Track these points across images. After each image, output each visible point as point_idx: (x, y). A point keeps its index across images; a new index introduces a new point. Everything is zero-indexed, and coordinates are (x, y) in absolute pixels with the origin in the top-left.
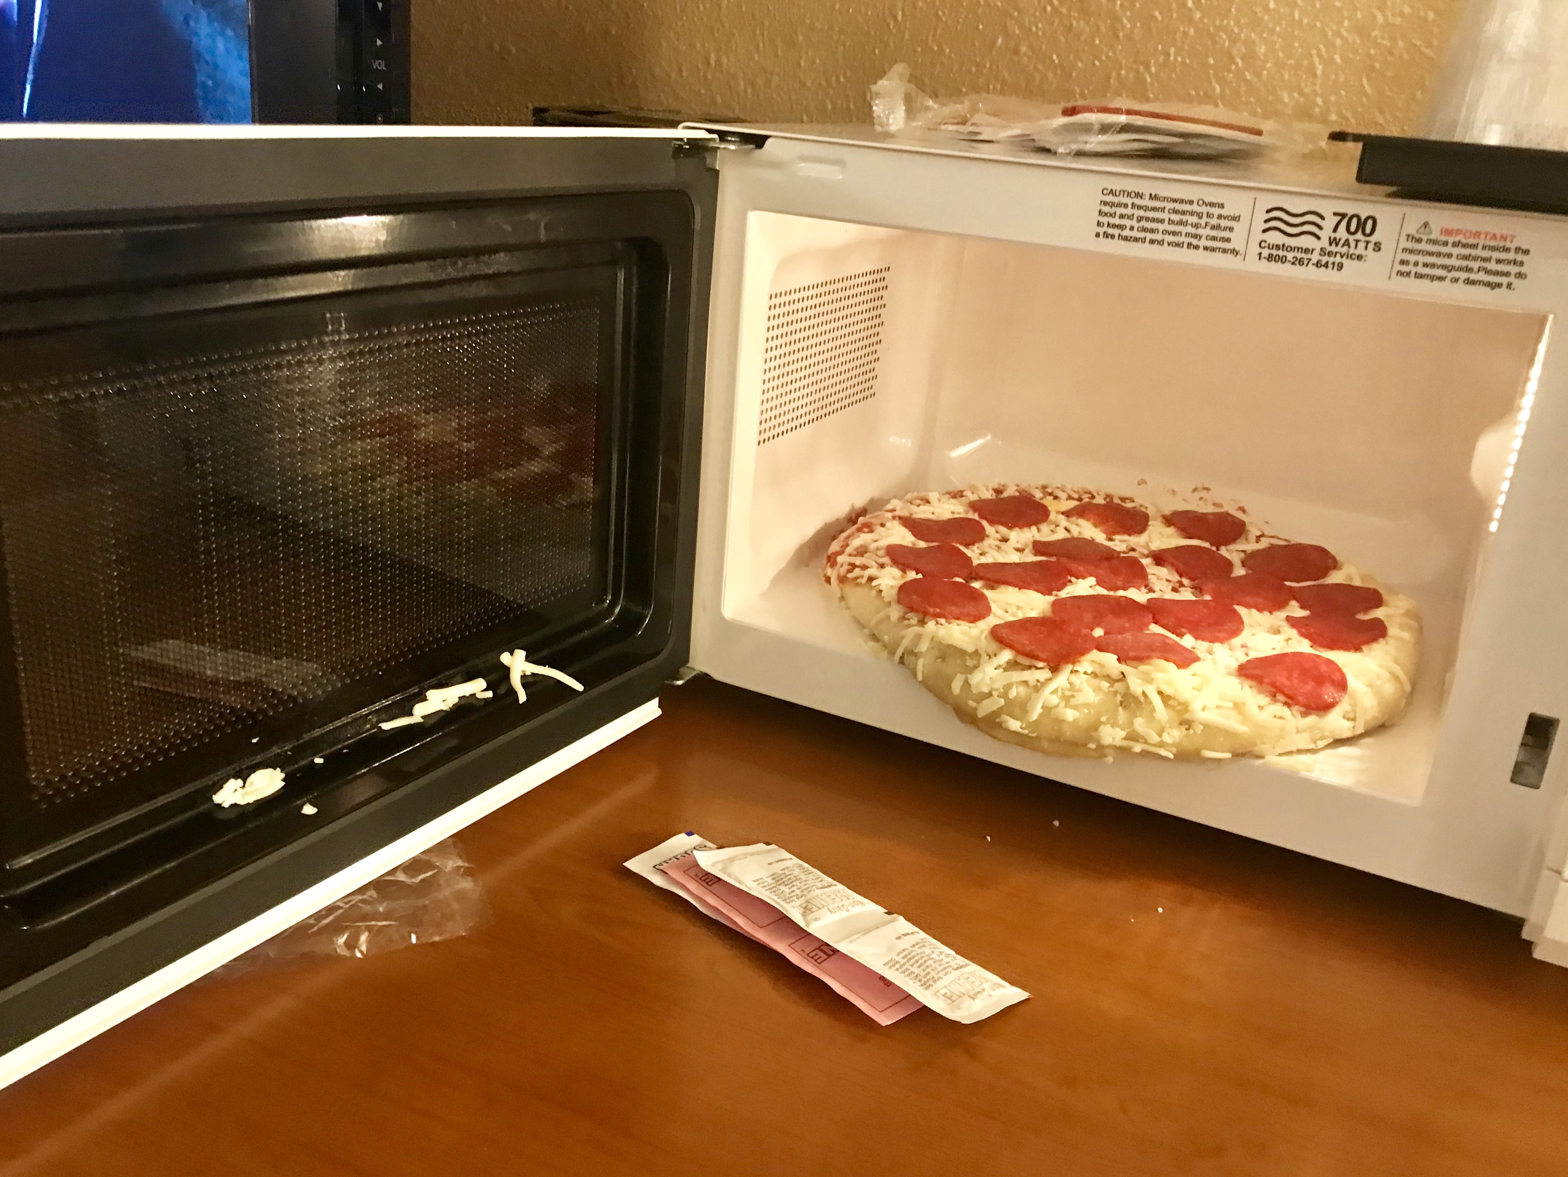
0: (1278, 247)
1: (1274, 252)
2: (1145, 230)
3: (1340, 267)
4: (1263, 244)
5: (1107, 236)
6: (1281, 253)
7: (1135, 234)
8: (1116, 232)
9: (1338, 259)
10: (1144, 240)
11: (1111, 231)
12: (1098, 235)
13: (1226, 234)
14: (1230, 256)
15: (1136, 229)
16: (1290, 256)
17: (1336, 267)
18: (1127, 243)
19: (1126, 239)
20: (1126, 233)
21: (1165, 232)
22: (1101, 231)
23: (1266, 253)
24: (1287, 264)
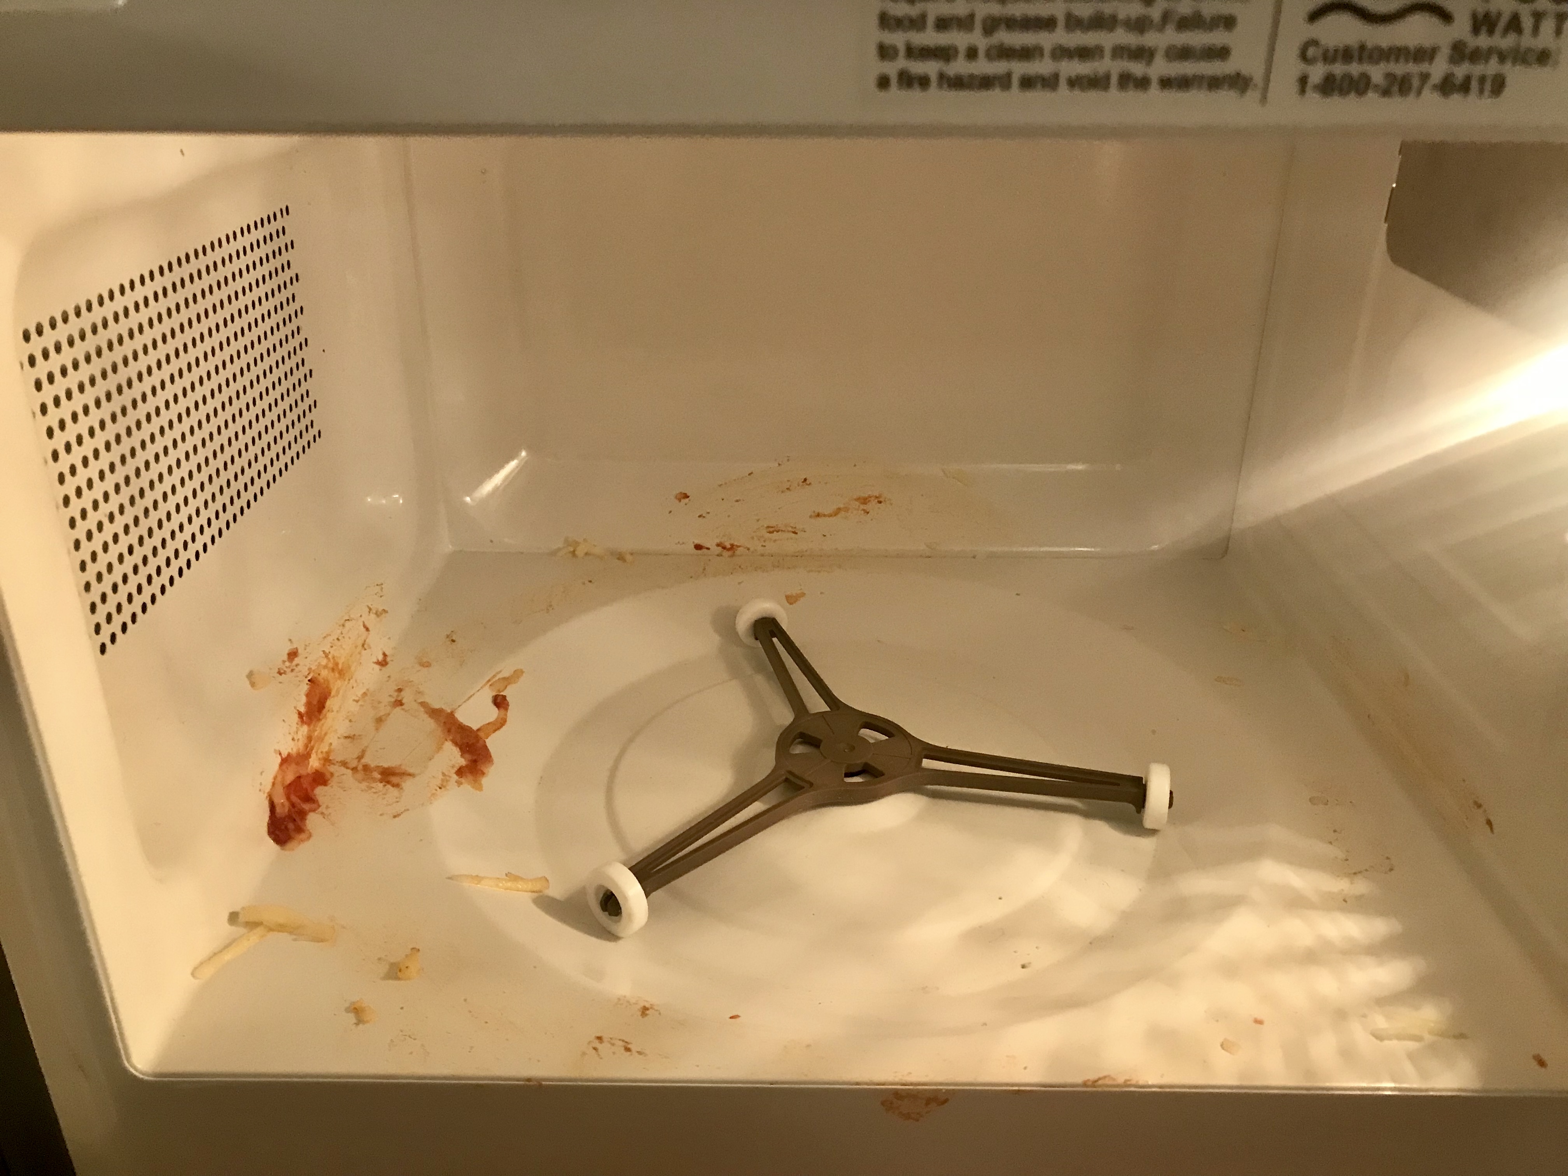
0: (1346, 54)
1: (1338, 69)
2: (1005, 53)
3: (1498, 85)
4: (1311, 52)
5: (907, 80)
6: (1355, 69)
7: (983, 67)
8: (930, 68)
9: (1492, 67)
10: (1004, 82)
11: (918, 67)
12: (883, 82)
13: (1217, 38)
14: (1226, 96)
15: (981, 53)
16: (1377, 73)
17: (1488, 86)
18: (963, 94)
19: (958, 83)
20: (960, 67)
21: (1061, 53)
22: (891, 69)
23: (1317, 73)
24: (1371, 96)
